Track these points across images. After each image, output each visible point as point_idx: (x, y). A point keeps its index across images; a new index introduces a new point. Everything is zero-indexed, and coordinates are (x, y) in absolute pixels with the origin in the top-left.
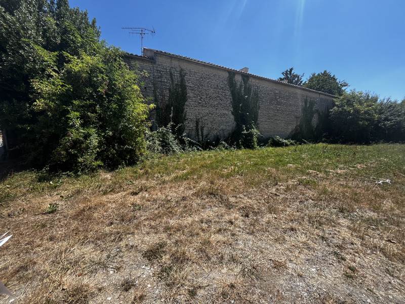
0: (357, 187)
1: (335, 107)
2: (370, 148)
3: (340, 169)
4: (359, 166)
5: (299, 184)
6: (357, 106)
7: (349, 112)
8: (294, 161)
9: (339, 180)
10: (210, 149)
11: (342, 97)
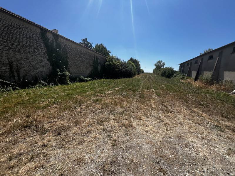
0: (116, 98)
1: (107, 62)
2: (120, 80)
3: (110, 91)
4: (116, 89)
5: (93, 102)
6: (114, 62)
7: (112, 64)
8: (91, 89)
9: (110, 96)
10: (29, 87)
11: (109, 58)
